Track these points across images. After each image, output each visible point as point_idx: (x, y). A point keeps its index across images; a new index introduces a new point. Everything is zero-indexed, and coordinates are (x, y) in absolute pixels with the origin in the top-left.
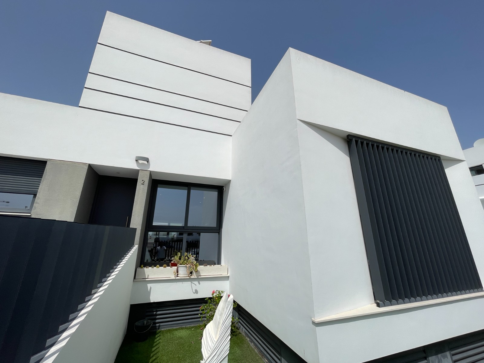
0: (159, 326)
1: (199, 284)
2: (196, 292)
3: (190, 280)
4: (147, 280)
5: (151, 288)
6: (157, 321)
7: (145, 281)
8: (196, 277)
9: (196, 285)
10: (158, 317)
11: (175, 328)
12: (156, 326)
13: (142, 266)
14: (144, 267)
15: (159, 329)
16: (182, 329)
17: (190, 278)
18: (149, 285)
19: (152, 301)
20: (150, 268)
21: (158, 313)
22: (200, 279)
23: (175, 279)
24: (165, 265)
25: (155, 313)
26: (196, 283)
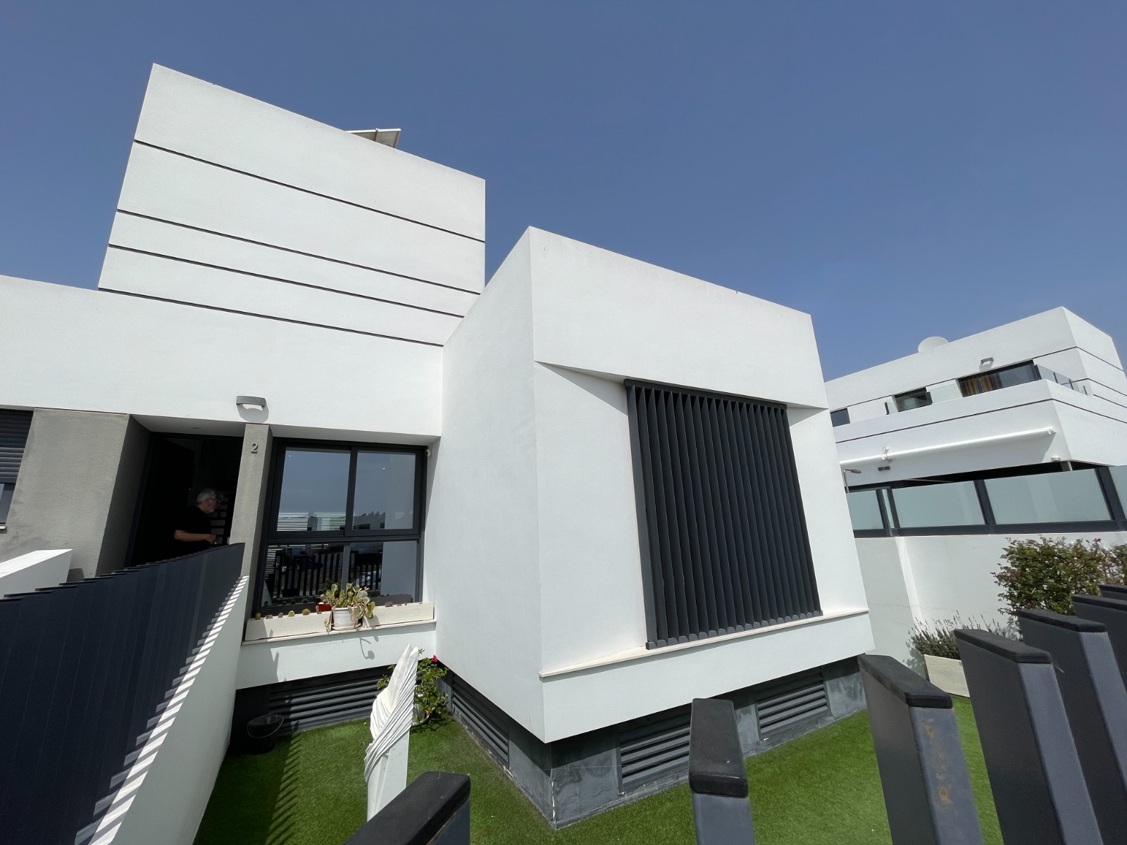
0: (297, 725)
1: (377, 640)
2: (371, 655)
3: (358, 634)
4: (269, 640)
5: (277, 655)
6: (292, 716)
7: (265, 643)
8: (370, 628)
9: (370, 643)
10: (293, 708)
11: (329, 725)
12: (290, 726)
13: (259, 615)
14: (263, 616)
15: (296, 729)
16: (343, 725)
17: (358, 632)
18: (274, 651)
19: (281, 680)
20: (275, 618)
21: (294, 701)
22: (377, 632)
23: (329, 635)
24: (306, 610)
25: (287, 701)
26: (371, 639)
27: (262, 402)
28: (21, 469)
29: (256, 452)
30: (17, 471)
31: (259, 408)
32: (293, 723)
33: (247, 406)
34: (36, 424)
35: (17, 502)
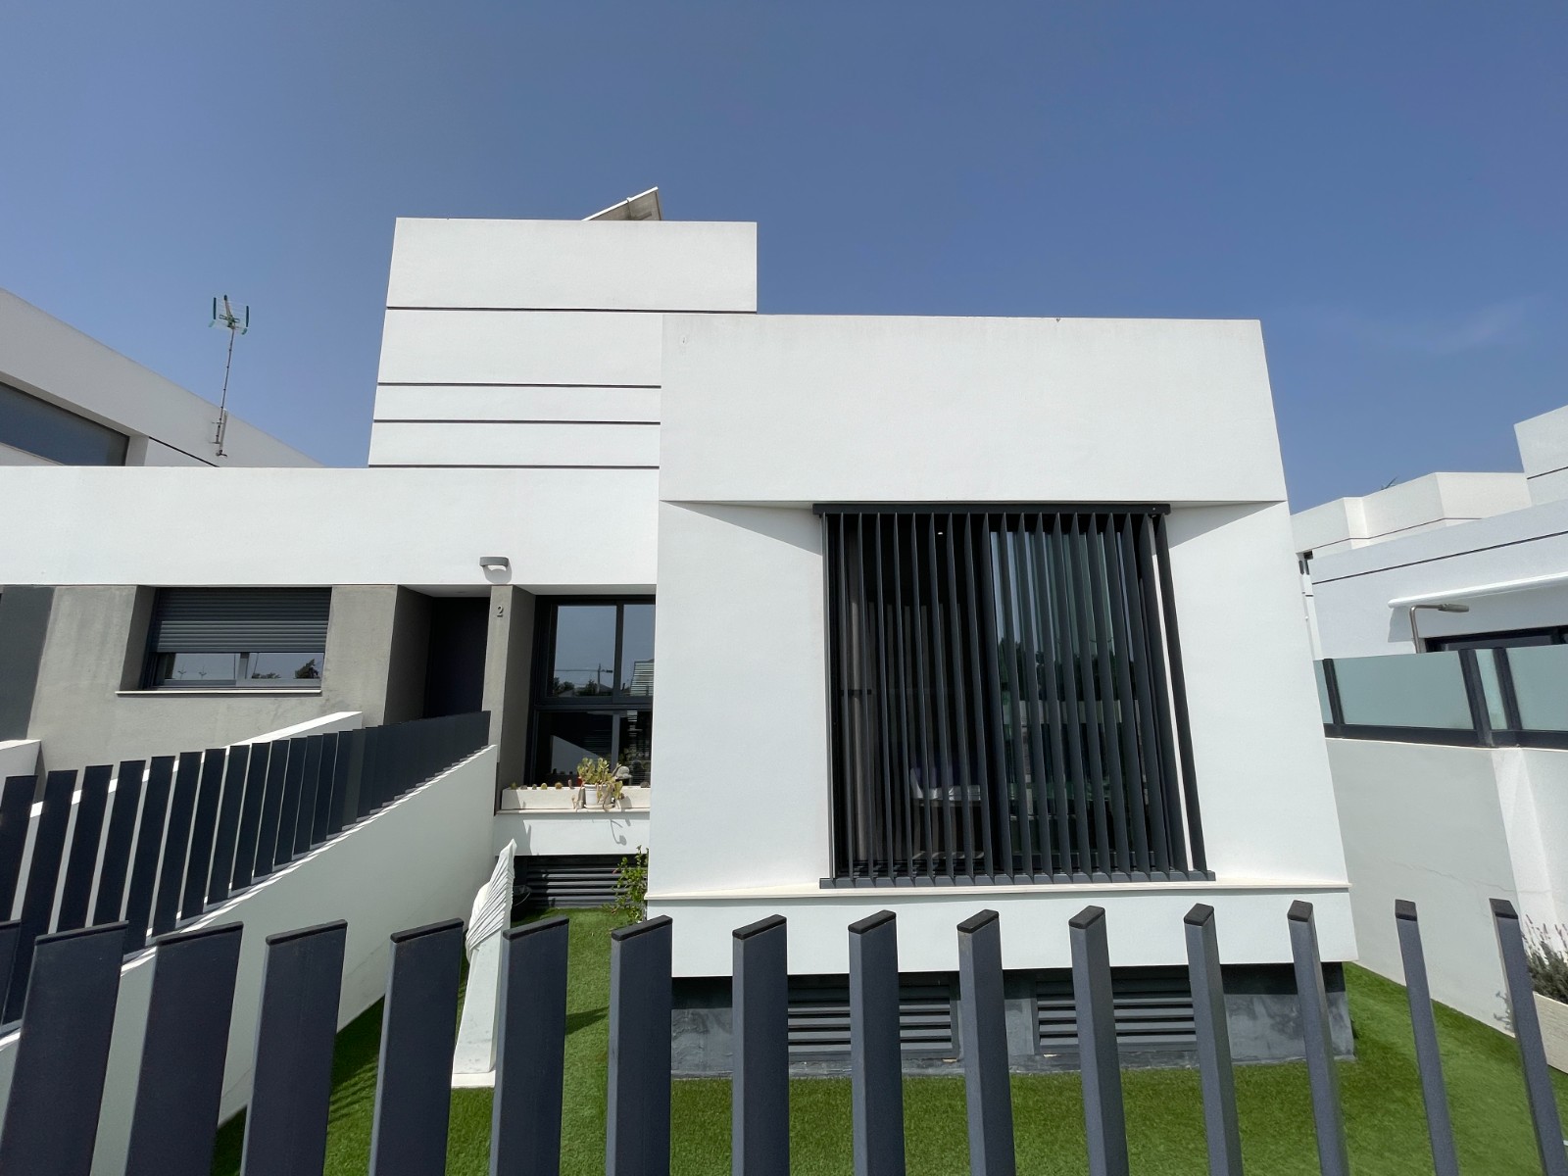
0: (554, 901)
1: (629, 824)
2: (623, 841)
3: (606, 815)
4: (520, 812)
5: (530, 827)
6: (550, 891)
7: (519, 815)
8: (620, 810)
9: (621, 827)
10: (550, 884)
11: (583, 908)
12: (547, 901)
13: (514, 785)
14: (518, 786)
15: (553, 905)
16: (595, 910)
17: (607, 813)
18: (527, 823)
19: (534, 854)
20: (530, 788)
21: (550, 876)
22: (629, 815)
23: (576, 813)
24: (559, 784)
25: (544, 876)
26: (622, 822)
27: (505, 562)
28: (327, 639)
29: (501, 616)
30: (325, 641)
31: (503, 568)
32: (550, 898)
33: (492, 567)
34: (335, 599)
35: (326, 670)
